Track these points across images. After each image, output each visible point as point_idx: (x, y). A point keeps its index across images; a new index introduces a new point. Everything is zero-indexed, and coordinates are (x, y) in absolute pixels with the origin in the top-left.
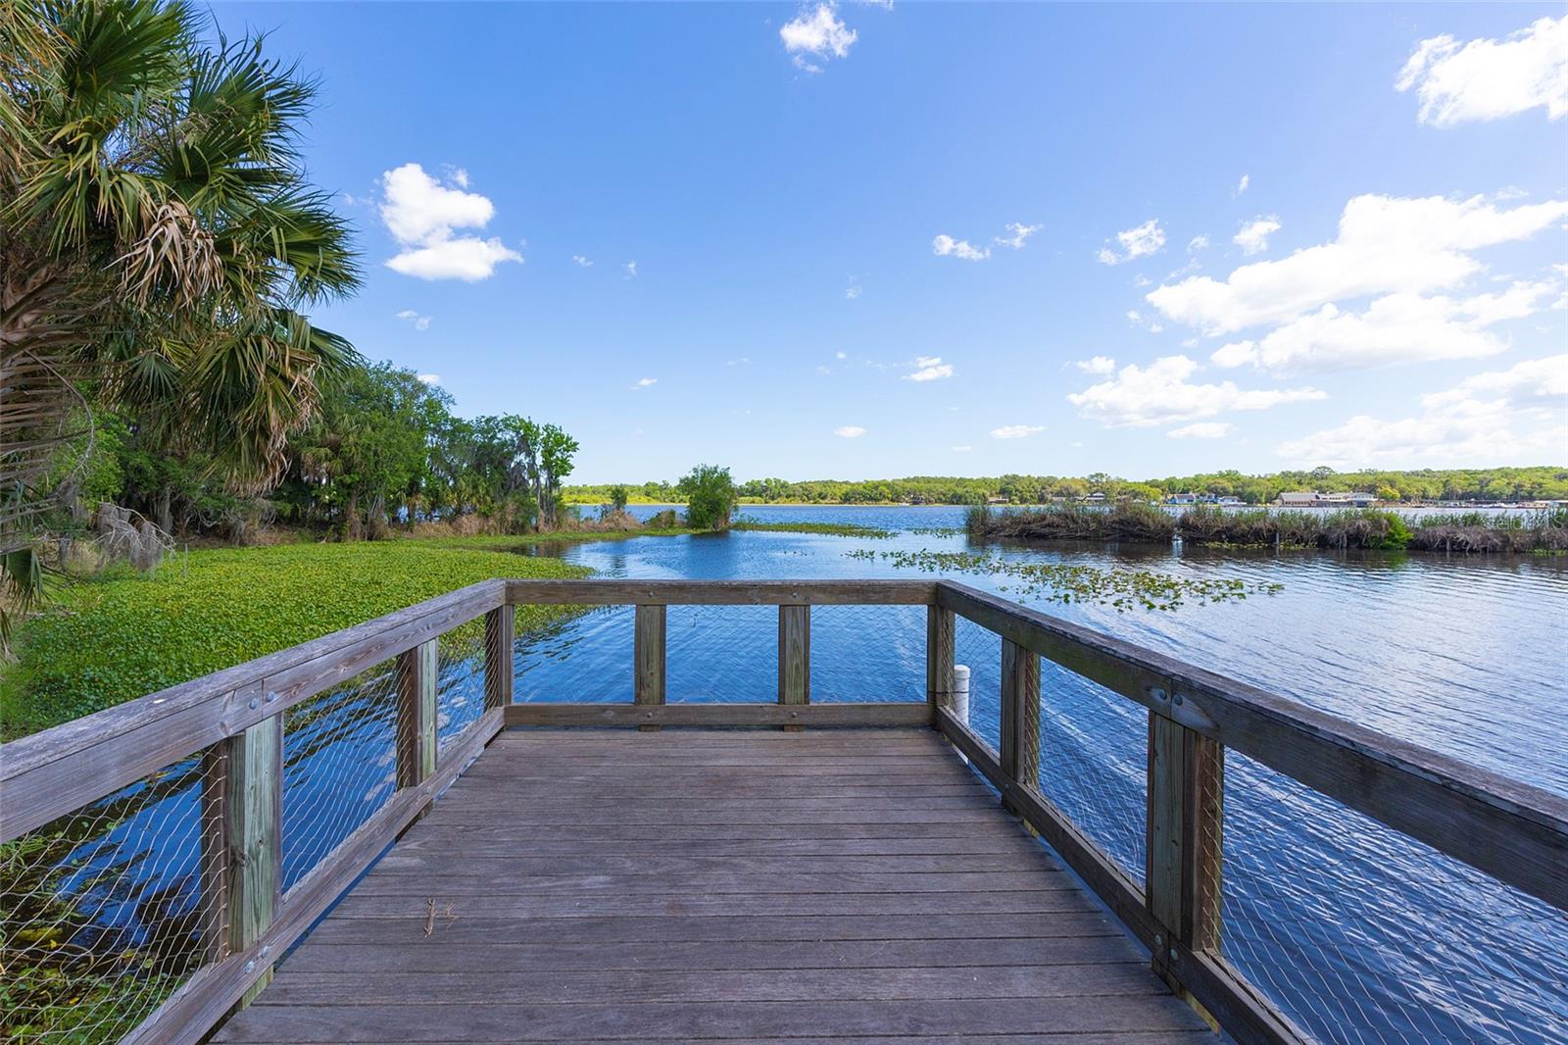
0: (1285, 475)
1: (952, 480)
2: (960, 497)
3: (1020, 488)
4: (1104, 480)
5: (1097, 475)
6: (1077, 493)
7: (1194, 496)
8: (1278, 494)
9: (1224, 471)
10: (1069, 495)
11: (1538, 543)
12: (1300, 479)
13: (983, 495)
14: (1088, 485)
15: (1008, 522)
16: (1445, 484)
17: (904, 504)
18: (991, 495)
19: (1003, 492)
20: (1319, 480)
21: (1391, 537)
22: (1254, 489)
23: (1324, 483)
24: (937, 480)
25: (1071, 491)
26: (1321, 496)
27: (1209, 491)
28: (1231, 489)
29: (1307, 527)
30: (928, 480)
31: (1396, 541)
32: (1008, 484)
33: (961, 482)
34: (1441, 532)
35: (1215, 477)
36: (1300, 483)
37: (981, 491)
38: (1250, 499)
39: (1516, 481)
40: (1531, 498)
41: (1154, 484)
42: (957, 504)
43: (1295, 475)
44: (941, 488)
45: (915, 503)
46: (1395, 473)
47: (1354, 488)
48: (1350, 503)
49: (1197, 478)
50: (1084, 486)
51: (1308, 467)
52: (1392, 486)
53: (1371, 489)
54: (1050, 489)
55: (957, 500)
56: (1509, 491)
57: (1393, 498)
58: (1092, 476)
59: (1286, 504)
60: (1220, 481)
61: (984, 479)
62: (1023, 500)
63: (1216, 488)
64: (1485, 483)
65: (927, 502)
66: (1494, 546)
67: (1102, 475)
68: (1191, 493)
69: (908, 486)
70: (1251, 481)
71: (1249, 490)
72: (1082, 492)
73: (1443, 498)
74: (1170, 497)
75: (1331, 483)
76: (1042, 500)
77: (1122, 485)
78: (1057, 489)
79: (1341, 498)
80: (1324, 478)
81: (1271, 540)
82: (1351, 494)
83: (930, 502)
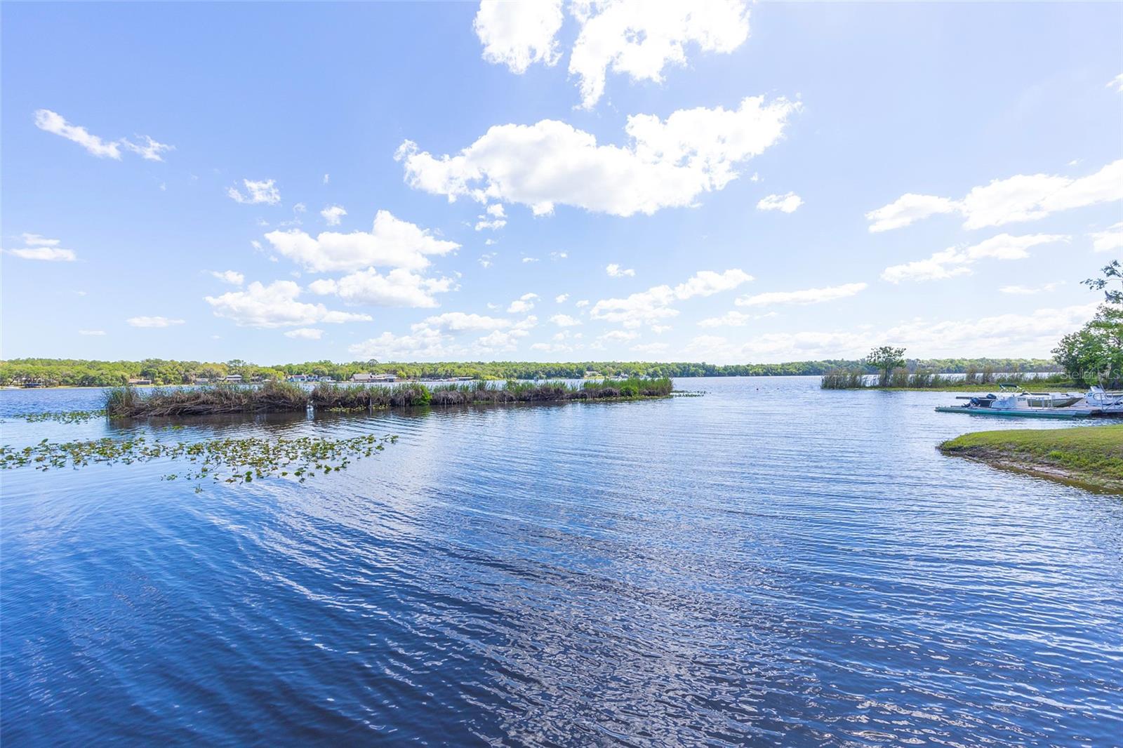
0: (355, 363)
1: (82, 363)
2: (94, 379)
3: (164, 371)
4: (241, 365)
5: (235, 361)
6: (218, 375)
7: (305, 376)
8: (352, 375)
9: (322, 361)
10: (211, 376)
11: (475, 398)
12: (362, 366)
13: (123, 377)
14: (228, 369)
15: (158, 402)
16: (422, 370)
17: (12, 387)
18: (132, 377)
19: (144, 374)
20: (371, 367)
21: (423, 398)
22: (340, 372)
23: (374, 369)
24: (60, 363)
25: (214, 373)
26: (373, 376)
27: (315, 373)
28: (327, 372)
29: (384, 395)
30: (49, 363)
31: (425, 400)
32: (151, 367)
33: (93, 365)
34: (442, 394)
35: (316, 364)
36: (362, 369)
37: (119, 374)
38: (338, 378)
39: (446, 369)
40: (451, 377)
41: (278, 369)
42: (89, 386)
43: (359, 364)
44: (66, 370)
45: (29, 386)
46: (404, 364)
47: (387, 371)
48: (386, 380)
49: (306, 365)
50: (224, 369)
51: (366, 360)
52: (403, 371)
53: (394, 372)
54: (193, 372)
55: (88, 381)
56: (444, 374)
57: (404, 376)
58: (231, 362)
59: (356, 381)
60: (321, 367)
61: (123, 363)
62: (167, 381)
63: (318, 371)
64: (436, 369)
65: (48, 384)
66: (461, 400)
67: (239, 362)
68: (303, 375)
69: (18, 368)
70: (337, 367)
71: (337, 372)
72: (223, 374)
73: (422, 377)
74: (289, 377)
75: (377, 369)
76: (186, 380)
77: (255, 369)
78: (200, 371)
79: (382, 376)
80: (374, 366)
81: (368, 403)
82: (386, 375)
83: (53, 384)
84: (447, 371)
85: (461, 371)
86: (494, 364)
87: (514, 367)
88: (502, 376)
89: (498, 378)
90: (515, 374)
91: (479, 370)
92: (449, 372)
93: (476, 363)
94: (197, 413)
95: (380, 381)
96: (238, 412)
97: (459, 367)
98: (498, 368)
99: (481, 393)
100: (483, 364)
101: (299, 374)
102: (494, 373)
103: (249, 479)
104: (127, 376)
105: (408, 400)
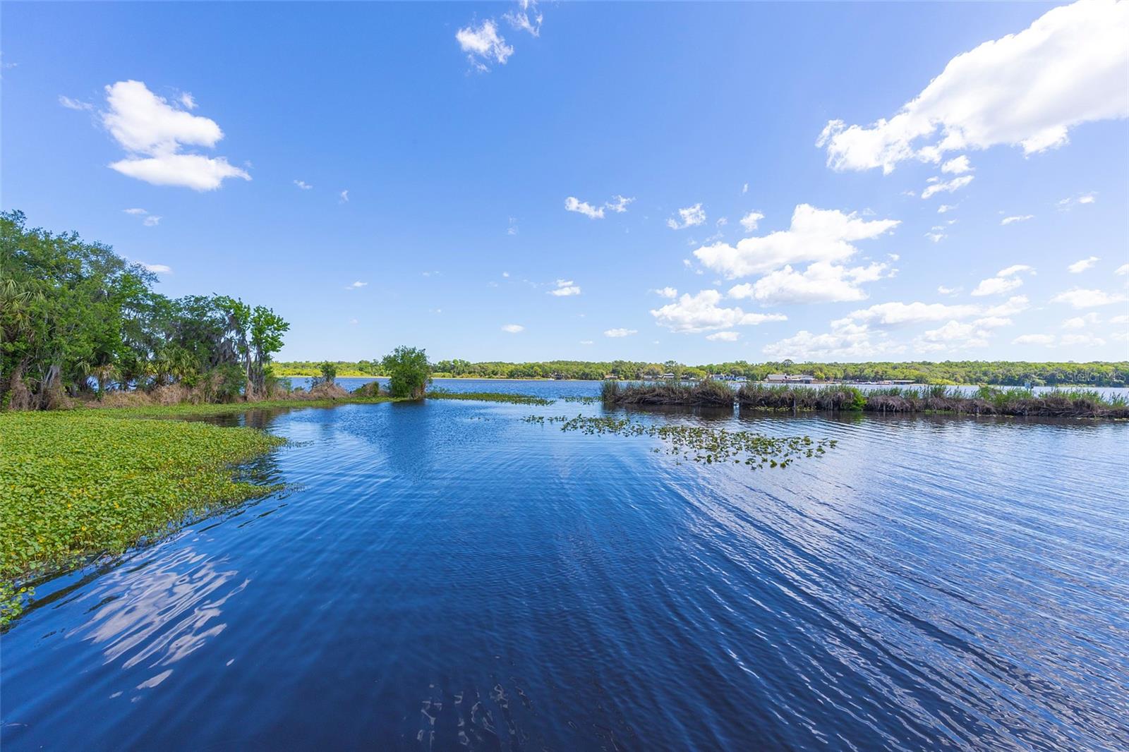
0: (769, 364)
1: (582, 363)
2: (588, 375)
3: (625, 370)
4: (674, 365)
5: (670, 362)
6: (658, 373)
7: (723, 376)
8: (767, 375)
9: (739, 362)
10: (654, 374)
11: (928, 406)
12: (777, 367)
13: (602, 374)
14: (664, 368)
15: (630, 393)
17: (551, 379)
18: (607, 374)
19: (614, 372)
20: (786, 367)
21: (855, 402)
22: (754, 372)
23: (789, 369)
24: (572, 363)
25: (655, 372)
26: (788, 377)
27: (732, 373)
28: (743, 372)
30: (568, 363)
32: (617, 366)
35: (733, 365)
36: (777, 369)
37: (600, 371)
38: (753, 378)
41: (701, 368)
42: (585, 379)
43: (774, 364)
44: (575, 369)
45: (558, 378)
46: (822, 364)
47: (803, 372)
48: (801, 381)
49: (724, 365)
50: (662, 369)
51: (781, 360)
52: (821, 372)
53: (811, 373)
54: (642, 371)
55: (585, 376)
57: (822, 378)
58: (667, 363)
59: (770, 381)
60: (737, 367)
61: (602, 363)
62: (626, 378)
63: (735, 371)
65: (566, 377)
66: (907, 408)
67: (673, 362)
68: (722, 374)
69: (554, 367)
70: (753, 368)
71: (752, 372)
72: (661, 372)
73: (844, 379)
74: (710, 376)
75: (792, 369)
76: (638, 377)
77: (684, 368)
78: (646, 370)
79: (797, 377)
80: (789, 366)
81: (791, 405)
82: (802, 376)
83: (568, 378)
84: (877, 373)
85: (897, 372)
86: (949, 364)
87: (983, 369)
88: (962, 380)
89: (954, 383)
90: (986, 378)
91: (924, 372)
92: (880, 373)
93: (919, 364)
94: (653, 403)
95: (795, 382)
96: (680, 404)
97: (895, 368)
98: (956, 369)
99: (937, 400)
100: (930, 364)
101: (718, 373)
102: (948, 375)
103: (709, 461)
104: (605, 373)
105: (837, 404)
